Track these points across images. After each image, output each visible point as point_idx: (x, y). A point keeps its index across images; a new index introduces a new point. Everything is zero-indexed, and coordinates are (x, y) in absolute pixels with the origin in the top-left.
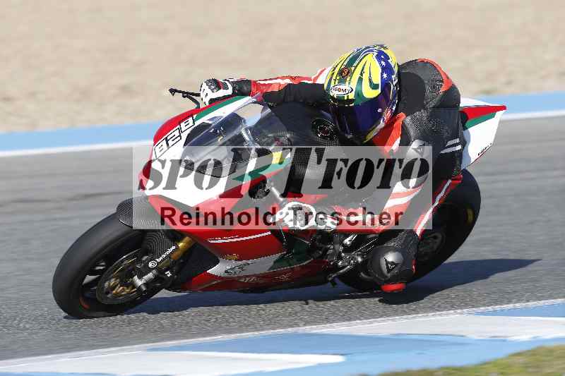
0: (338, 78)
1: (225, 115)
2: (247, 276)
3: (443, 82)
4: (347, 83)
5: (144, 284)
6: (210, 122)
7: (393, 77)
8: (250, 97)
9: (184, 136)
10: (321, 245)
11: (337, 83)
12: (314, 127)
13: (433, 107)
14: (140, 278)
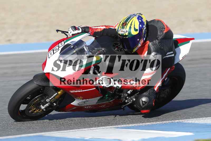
0: (121, 26)
1: (77, 41)
2: (87, 106)
3: (165, 29)
4: (125, 28)
5: (45, 108)
6: (71, 43)
7: (144, 26)
8: (87, 33)
9: (60, 49)
10: (118, 94)
11: (121, 29)
12: (114, 46)
13: (161, 39)
14: (43, 105)
